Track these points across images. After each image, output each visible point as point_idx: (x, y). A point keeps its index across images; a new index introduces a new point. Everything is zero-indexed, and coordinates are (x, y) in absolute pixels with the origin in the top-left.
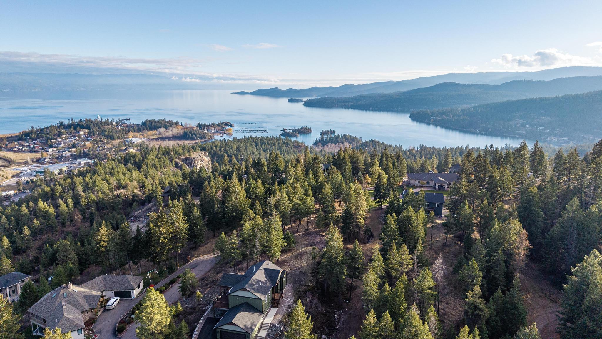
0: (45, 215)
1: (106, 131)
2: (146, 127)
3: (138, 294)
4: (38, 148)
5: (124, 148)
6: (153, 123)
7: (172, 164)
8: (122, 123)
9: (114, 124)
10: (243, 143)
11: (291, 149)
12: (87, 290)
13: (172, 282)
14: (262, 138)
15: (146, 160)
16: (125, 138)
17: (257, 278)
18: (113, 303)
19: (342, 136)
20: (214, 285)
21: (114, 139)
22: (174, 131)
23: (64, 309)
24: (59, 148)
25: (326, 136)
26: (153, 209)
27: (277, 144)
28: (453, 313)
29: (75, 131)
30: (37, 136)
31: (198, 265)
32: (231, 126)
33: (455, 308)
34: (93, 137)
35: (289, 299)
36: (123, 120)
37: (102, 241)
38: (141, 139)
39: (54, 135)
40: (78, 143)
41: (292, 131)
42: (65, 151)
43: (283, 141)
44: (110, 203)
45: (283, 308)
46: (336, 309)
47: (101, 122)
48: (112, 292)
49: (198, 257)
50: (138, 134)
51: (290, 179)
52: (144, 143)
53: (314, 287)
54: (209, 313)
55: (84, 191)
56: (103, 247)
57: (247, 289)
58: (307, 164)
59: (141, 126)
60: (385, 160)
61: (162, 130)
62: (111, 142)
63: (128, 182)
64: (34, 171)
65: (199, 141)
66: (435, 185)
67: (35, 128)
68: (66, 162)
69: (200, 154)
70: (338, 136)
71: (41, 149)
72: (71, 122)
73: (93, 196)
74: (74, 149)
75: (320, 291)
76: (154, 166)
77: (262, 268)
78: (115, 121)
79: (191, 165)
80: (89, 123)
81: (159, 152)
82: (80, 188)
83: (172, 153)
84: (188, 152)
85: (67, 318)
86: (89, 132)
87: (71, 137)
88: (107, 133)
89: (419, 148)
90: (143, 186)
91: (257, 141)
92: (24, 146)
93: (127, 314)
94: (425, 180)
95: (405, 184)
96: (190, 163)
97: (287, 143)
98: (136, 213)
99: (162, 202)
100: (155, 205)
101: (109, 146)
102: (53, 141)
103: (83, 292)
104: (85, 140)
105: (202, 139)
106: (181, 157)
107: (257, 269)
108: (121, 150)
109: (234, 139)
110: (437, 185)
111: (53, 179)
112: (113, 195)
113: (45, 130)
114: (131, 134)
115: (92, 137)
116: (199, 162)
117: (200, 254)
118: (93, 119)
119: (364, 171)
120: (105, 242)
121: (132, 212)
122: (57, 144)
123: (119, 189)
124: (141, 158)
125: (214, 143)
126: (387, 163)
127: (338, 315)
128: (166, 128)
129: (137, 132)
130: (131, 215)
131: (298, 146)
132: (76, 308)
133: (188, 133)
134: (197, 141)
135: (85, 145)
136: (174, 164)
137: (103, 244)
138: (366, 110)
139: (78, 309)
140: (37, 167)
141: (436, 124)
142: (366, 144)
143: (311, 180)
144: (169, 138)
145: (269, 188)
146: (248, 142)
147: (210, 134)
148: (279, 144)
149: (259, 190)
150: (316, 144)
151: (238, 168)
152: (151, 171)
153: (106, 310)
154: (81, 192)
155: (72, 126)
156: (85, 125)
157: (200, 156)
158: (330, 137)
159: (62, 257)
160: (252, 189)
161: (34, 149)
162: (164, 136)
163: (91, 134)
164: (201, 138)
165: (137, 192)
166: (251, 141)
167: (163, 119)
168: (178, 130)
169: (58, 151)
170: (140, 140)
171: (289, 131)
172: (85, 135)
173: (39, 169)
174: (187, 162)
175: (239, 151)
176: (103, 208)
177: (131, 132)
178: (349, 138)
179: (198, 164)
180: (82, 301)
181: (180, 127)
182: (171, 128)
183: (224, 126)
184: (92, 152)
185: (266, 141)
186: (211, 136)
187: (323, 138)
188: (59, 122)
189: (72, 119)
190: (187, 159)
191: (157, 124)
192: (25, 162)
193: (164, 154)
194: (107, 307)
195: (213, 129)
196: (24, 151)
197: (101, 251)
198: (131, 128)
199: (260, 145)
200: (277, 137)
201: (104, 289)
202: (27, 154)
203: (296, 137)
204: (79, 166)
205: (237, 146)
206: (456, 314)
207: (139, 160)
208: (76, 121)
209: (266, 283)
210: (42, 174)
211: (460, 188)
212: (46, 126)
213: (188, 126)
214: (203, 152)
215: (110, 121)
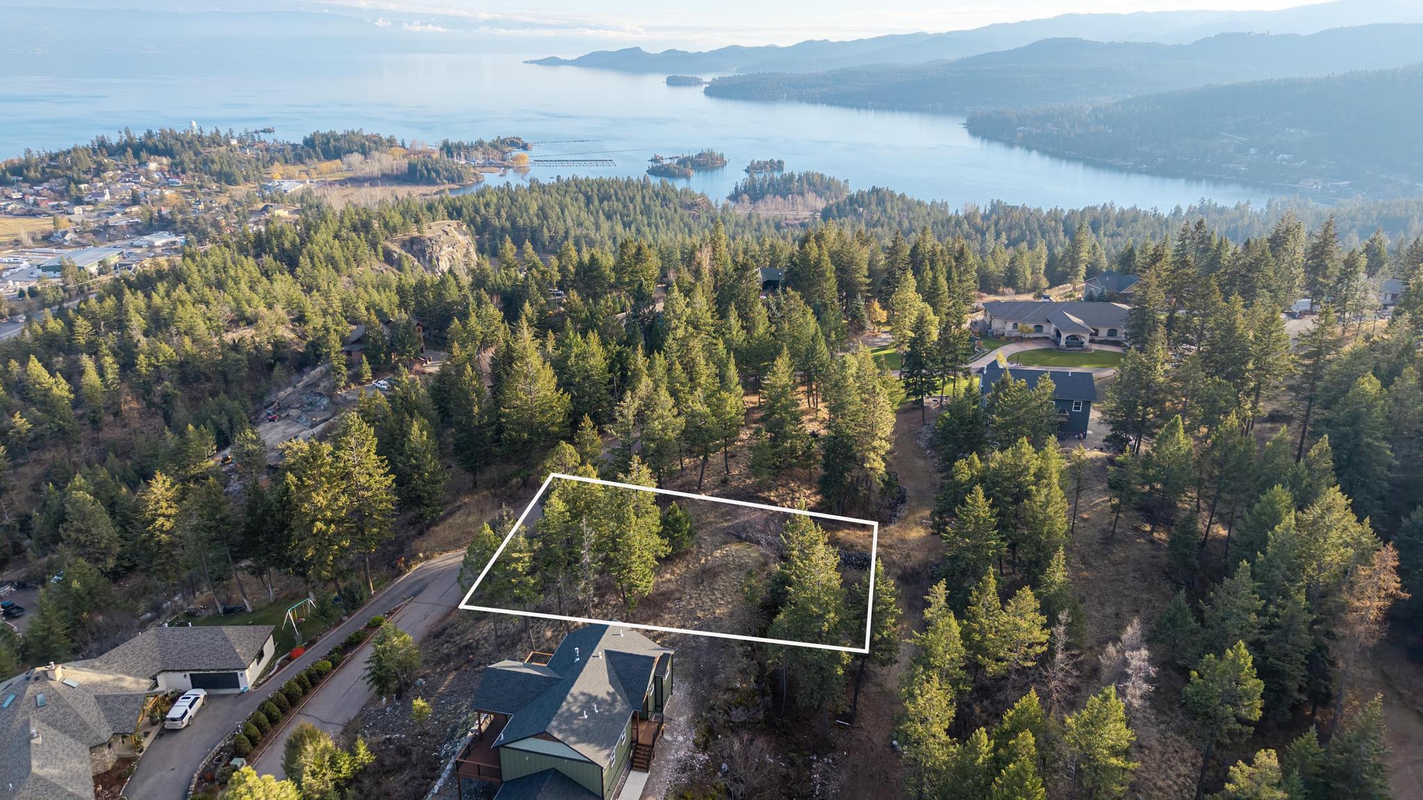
0: (45, 402)
1: (213, 162)
2: (315, 151)
3: (261, 676)
4: (47, 205)
5: (261, 206)
6: (332, 141)
7: (377, 255)
8: (254, 140)
9: (234, 142)
10: (555, 195)
11: (676, 211)
12: (108, 677)
13: (352, 644)
14: (601, 184)
15: (309, 245)
16: (263, 179)
17: (585, 691)
18: (186, 712)
19: (800, 176)
20: (469, 661)
21: (235, 183)
22: (384, 161)
23: (33, 749)
24: (100, 206)
25: (762, 176)
26: (322, 385)
27: (639, 198)
28: (1160, 783)
29: (136, 162)
30: (42, 175)
31: (426, 585)
32: (525, 147)
33: (1164, 766)
34: (183, 176)
35: (681, 738)
36: (256, 132)
37: (160, 515)
38: (304, 182)
39: (84, 172)
40: (145, 194)
41: (676, 161)
42: (113, 214)
43: (653, 191)
44: (215, 364)
45: (665, 773)
46: (814, 753)
47: (200, 137)
48: (183, 674)
49: (427, 558)
50: (294, 170)
51: (676, 328)
52: (309, 192)
53: (753, 693)
54: (445, 784)
55: (146, 334)
56: (162, 532)
57: (556, 735)
58: (721, 279)
59: (303, 148)
60: (928, 267)
61: (356, 158)
62: (227, 190)
63: (262, 309)
64: (39, 267)
65: (447, 186)
66: (1059, 335)
67: (34, 152)
68: (118, 243)
69: (447, 229)
70: (792, 176)
71: (53, 207)
72: (125, 138)
73: (167, 349)
74: (135, 209)
75: (768, 699)
76: (331, 260)
77: (599, 652)
78: (236, 135)
79: (424, 256)
80: (170, 141)
81: (342, 222)
82: (137, 323)
83: (376, 224)
84: (417, 221)
85: (39, 778)
86: (172, 164)
87: (128, 176)
88: (216, 167)
89: (989, 207)
90: (301, 319)
91: (589, 189)
92: (11, 199)
93: (222, 749)
94: (1030, 321)
95: (977, 329)
96: (423, 252)
97: (664, 196)
98: (282, 394)
99: (344, 368)
100: (326, 375)
101: (224, 200)
102: (82, 186)
103: (94, 685)
104: (164, 185)
105: (453, 182)
106: (400, 236)
107: (587, 653)
108: (252, 212)
109: (535, 186)
110: (1064, 336)
111: (86, 288)
112: (223, 344)
113: (61, 158)
114: (277, 170)
115: (178, 177)
116: (445, 248)
117: (433, 550)
118: (179, 131)
119: (868, 291)
120: (168, 517)
121: (269, 391)
122: (94, 195)
123: (238, 326)
124: (298, 240)
125: (483, 196)
126: (935, 278)
127: (823, 774)
128: (365, 152)
129: (294, 164)
130: (267, 399)
131: (691, 204)
132: (72, 736)
133: (419, 167)
134: (442, 188)
135: (162, 198)
136: (381, 254)
137: (162, 525)
138: (859, 108)
139: (80, 739)
140: (47, 254)
141: (1029, 144)
142: (860, 199)
143: (734, 333)
144: (372, 181)
145: (619, 354)
146: (566, 192)
147: (472, 170)
148: (643, 198)
149: (592, 362)
150: (735, 197)
151: (539, 276)
152: (324, 274)
153: (168, 733)
154: (138, 336)
155: (129, 149)
156: (161, 146)
157: (447, 234)
158: (772, 179)
159: (73, 535)
160: (573, 358)
161: (35, 209)
162: (360, 174)
163: (177, 169)
164: (452, 180)
165: (286, 333)
166: (575, 189)
167: (356, 131)
168: (395, 159)
169: (95, 214)
170: (302, 185)
171: (668, 161)
172: (162, 171)
173: (49, 262)
174: (415, 247)
175: (546, 217)
176: (197, 379)
177: (276, 163)
178: (818, 183)
179: (443, 253)
180: (92, 714)
181: (398, 152)
182: (376, 154)
183: (506, 149)
184: (180, 217)
185: (612, 191)
186: (475, 174)
187: (753, 180)
188: (94, 139)
189: (127, 132)
190: (413, 241)
191: (342, 142)
192: (16, 241)
193: (355, 229)
194: (168, 725)
195: (480, 156)
196: (10, 213)
197: (160, 541)
198: (277, 155)
199: (596, 202)
200: (638, 180)
201: (160, 666)
202: (20, 220)
203: (687, 176)
204: (149, 251)
205: (540, 203)
206: (1170, 787)
207: (293, 244)
208: (139, 135)
209: (612, 704)
210: (58, 274)
211: (1149, 368)
212: (65, 149)
213: (419, 148)
214: (454, 223)
215: (222, 135)
